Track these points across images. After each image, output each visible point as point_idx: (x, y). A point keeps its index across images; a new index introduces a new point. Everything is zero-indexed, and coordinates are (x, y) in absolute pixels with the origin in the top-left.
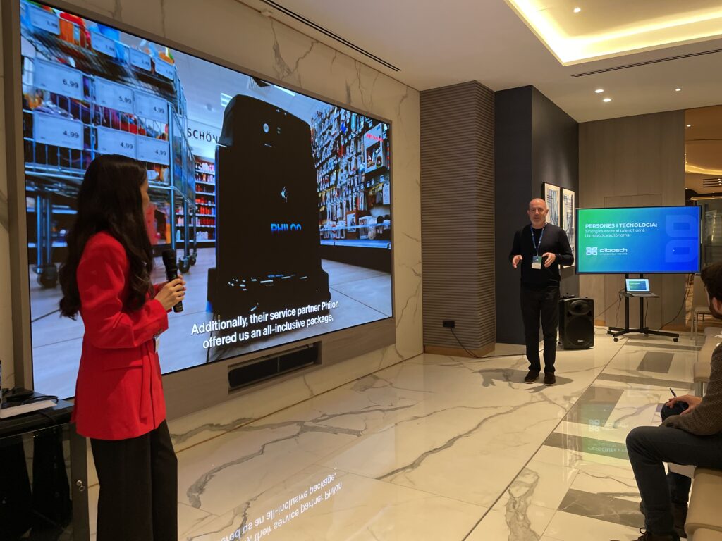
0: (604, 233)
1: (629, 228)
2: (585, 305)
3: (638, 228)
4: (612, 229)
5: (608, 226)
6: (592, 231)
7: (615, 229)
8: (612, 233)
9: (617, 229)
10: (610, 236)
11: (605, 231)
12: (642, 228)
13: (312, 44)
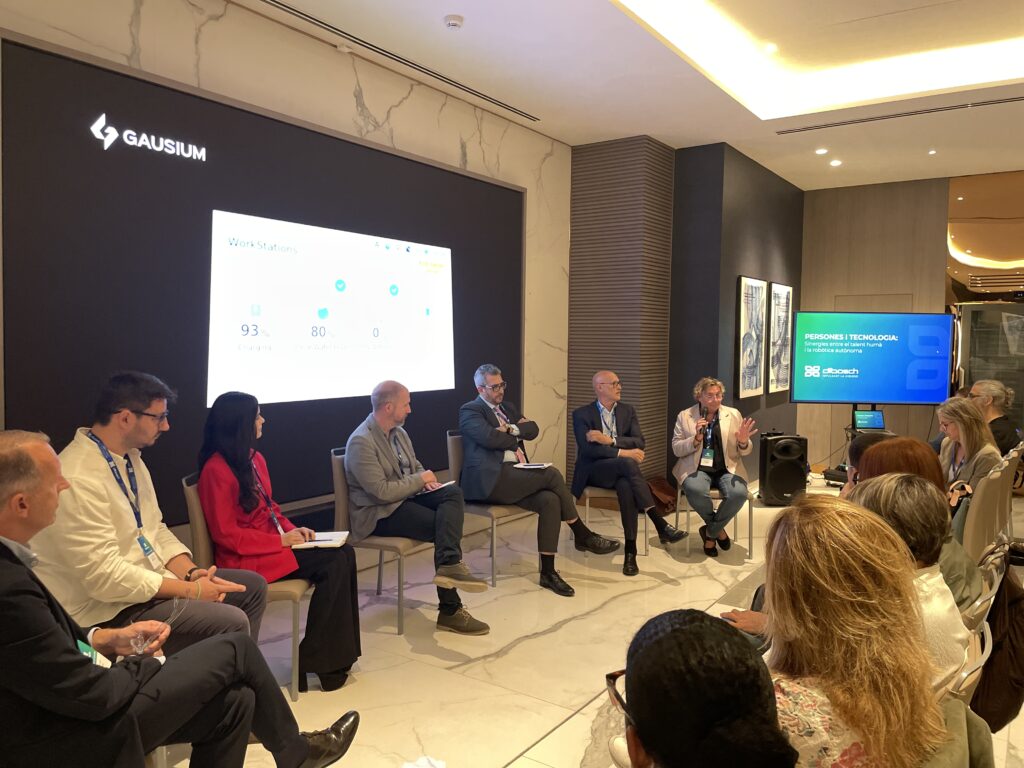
0: (829, 347)
1: (862, 342)
2: (796, 446)
3: (873, 342)
4: (838, 341)
5: (835, 337)
6: (814, 344)
7: (844, 341)
8: (840, 348)
9: (846, 342)
10: (837, 351)
11: (831, 344)
12: (878, 342)
13: (412, 87)
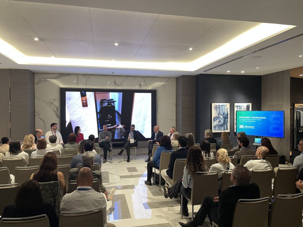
0: (246, 120)
1: (255, 119)
6: (242, 119)
9: (251, 119)
12: (260, 119)
13: (127, 78)
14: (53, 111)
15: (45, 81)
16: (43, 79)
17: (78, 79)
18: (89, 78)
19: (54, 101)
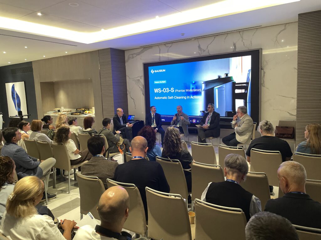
13: (215, 37)
14: (140, 89)
15: (133, 58)
16: (131, 56)
17: (160, 50)
18: (171, 47)
19: (141, 79)
